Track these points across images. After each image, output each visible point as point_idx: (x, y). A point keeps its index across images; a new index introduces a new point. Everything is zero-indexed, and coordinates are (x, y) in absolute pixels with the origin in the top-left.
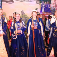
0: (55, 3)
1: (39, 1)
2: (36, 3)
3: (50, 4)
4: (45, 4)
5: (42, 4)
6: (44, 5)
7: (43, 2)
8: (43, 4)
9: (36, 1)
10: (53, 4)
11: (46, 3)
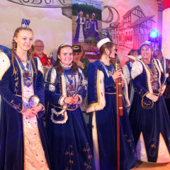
0: (110, 19)
1: (71, 10)
2: (63, 14)
3: (98, 21)
4: (87, 20)
5: (79, 19)
6: (83, 21)
7: (81, 13)
8: (81, 19)
9: (62, 8)
10: (106, 22)
11: (90, 17)
